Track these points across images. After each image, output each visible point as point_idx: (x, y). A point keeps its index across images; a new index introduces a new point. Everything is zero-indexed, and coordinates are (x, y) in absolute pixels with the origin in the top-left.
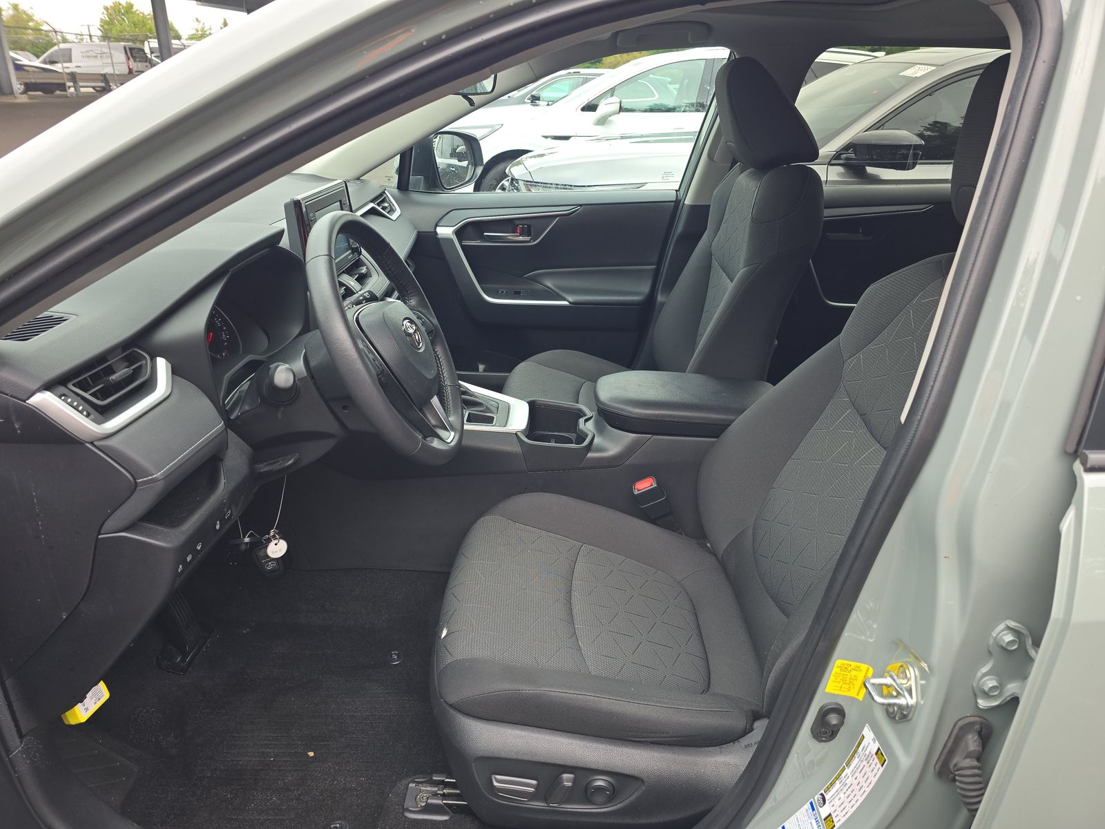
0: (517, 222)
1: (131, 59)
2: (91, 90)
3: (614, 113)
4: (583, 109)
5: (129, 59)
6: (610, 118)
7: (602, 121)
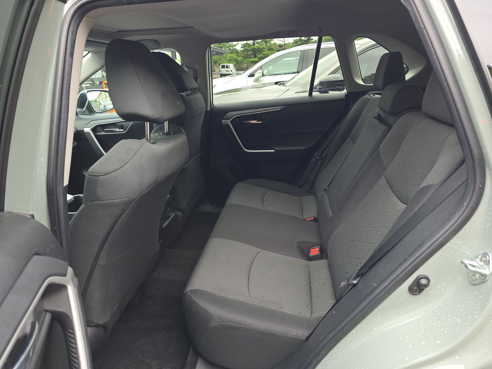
0: (117, 124)
1: (103, 72)
2: (89, 85)
3: (261, 77)
4: (249, 76)
5: (102, 71)
6: (260, 79)
7: (257, 80)
